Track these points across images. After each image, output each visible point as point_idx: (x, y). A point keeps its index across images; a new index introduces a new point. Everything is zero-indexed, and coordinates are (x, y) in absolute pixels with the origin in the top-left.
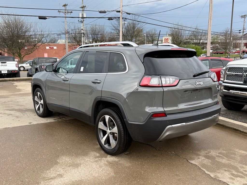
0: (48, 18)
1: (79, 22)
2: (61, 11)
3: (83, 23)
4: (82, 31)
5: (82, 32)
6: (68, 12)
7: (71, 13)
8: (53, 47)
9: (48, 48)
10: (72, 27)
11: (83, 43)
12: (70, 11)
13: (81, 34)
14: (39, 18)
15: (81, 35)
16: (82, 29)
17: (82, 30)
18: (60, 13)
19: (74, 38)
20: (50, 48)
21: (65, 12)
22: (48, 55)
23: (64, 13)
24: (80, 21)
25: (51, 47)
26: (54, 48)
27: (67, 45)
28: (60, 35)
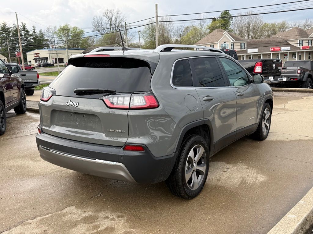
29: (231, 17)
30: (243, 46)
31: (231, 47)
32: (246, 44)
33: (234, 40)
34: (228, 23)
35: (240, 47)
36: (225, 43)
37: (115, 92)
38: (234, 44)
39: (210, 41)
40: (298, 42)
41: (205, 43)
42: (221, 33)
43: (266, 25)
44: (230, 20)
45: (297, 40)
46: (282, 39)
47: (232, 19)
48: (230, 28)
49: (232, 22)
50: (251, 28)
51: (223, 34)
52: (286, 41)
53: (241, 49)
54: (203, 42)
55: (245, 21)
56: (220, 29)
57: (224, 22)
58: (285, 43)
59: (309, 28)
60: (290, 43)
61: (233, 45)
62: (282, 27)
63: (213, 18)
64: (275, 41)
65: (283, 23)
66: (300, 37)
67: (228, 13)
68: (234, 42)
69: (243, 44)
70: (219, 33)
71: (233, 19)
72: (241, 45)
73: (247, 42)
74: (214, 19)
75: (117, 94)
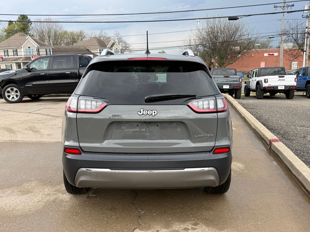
0: (240, 18)
1: (303, 17)
2: (278, 5)
3: (309, 18)
4: (307, 30)
5: (306, 32)
6: (288, 5)
7: (292, 7)
8: (273, 53)
9: (266, 55)
10: (294, 26)
11: (306, 47)
12: (291, 4)
13: (305, 33)
14: (229, 20)
15: (305, 36)
16: (307, 26)
17: (307, 28)
18: (277, 8)
19: (295, 40)
20: (269, 55)
21: (284, 7)
22: (266, 64)
23: (282, 8)
24: (305, 15)
25: (271, 54)
26: (274, 55)
27: (282, 50)
28: (274, 37)
29: (31, 22)
30: (49, 53)
31: (36, 52)
32: (51, 50)
33: (39, 46)
34: (27, 27)
35: (46, 54)
36: (29, 48)
37: (195, 96)
38: (39, 49)
39: (13, 45)
40: (99, 52)
41: (6, 47)
42: (23, 37)
43: (66, 33)
44: (29, 24)
45: (98, 49)
46: (83, 47)
47: (31, 24)
48: (30, 33)
49: (31, 27)
50: (53, 34)
51: (27, 38)
52: (87, 49)
53: (47, 55)
54: (4, 46)
55: (45, 27)
56: (21, 33)
57: (23, 26)
58: (87, 52)
59: (104, 38)
60: (92, 52)
61: (38, 51)
62: (81, 35)
63: (9, 21)
64: (78, 49)
65: (81, 32)
66: (99, 46)
67: (27, 18)
68: (39, 48)
69: (48, 50)
70: (21, 38)
71: (33, 24)
72: (46, 51)
73: (52, 48)
74: (11, 22)
75: (196, 98)
